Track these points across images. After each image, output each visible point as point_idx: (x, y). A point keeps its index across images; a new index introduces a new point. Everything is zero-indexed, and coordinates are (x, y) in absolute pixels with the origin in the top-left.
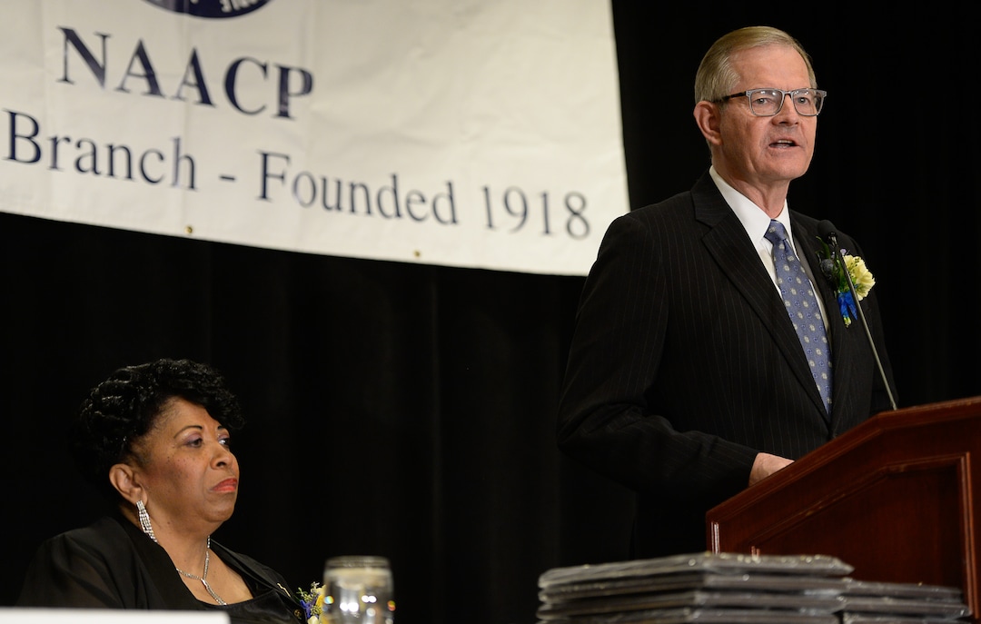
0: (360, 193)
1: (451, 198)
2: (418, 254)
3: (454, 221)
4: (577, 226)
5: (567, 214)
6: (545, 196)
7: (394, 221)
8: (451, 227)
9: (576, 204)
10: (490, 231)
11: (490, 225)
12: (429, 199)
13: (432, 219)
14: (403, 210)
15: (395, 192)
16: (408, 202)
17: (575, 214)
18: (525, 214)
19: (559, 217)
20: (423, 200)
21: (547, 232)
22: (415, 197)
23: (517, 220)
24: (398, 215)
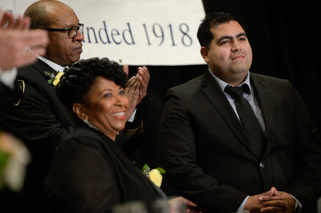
0: (91, 31)
1: (130, 31)
2: (120, 61)
3: (133, 43)
4: (187, 40)
5: (182, 35)
6: (170, 26)
7: (108, 44)
8: (132, 45)
9: (184, 29)
10: (149, 46)
11: (149, 44)
12: (121, 33)
13: (123, 43)
14: (111, 40)
15: (106, 30)
16: (112, 35)
17: (185, 34)
18: (163, 36)
19: (178, 36)
20: (118, 34)
21: (174, 45)
22: (115, 32)
23: (160, 39)
24: (109, 42)
